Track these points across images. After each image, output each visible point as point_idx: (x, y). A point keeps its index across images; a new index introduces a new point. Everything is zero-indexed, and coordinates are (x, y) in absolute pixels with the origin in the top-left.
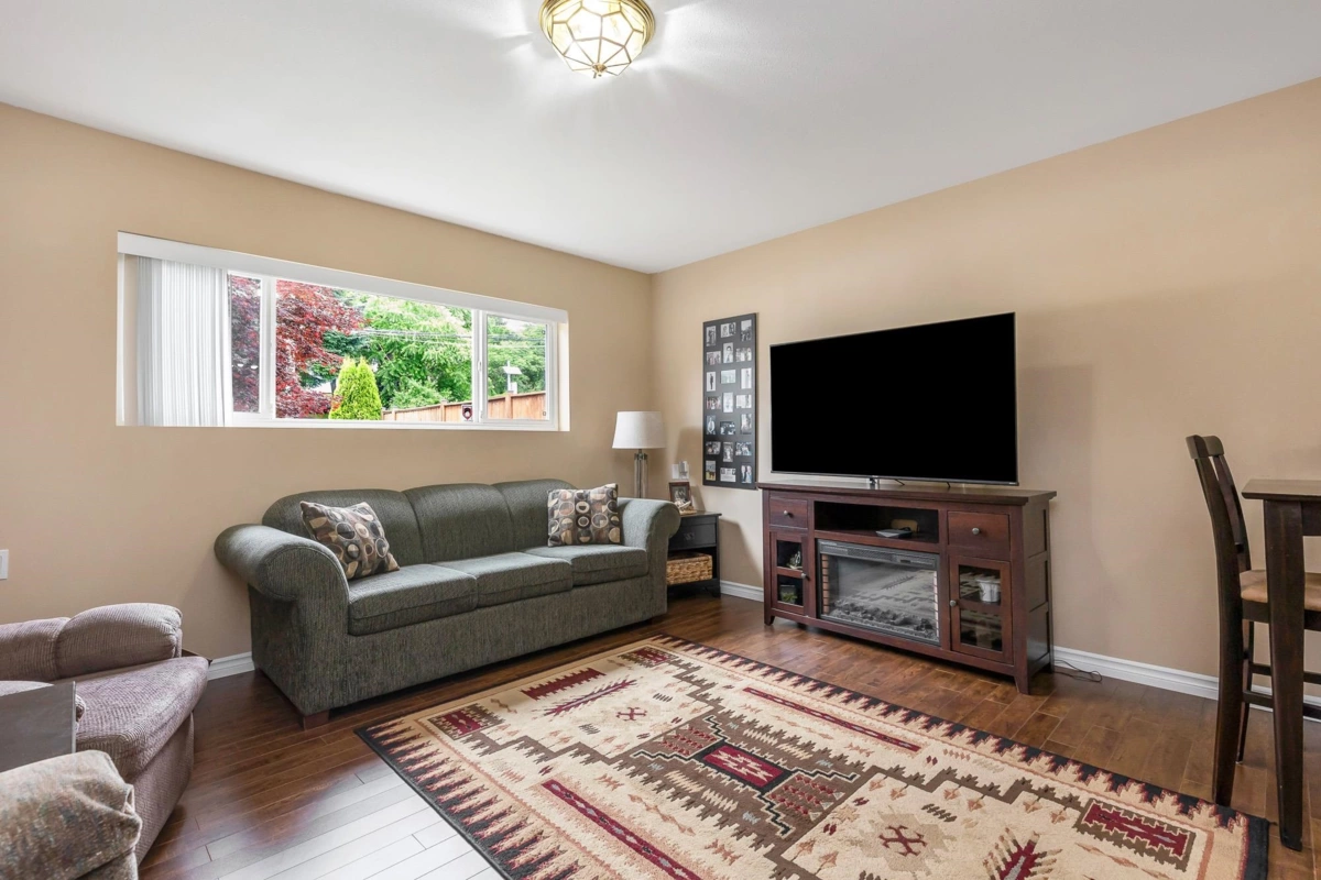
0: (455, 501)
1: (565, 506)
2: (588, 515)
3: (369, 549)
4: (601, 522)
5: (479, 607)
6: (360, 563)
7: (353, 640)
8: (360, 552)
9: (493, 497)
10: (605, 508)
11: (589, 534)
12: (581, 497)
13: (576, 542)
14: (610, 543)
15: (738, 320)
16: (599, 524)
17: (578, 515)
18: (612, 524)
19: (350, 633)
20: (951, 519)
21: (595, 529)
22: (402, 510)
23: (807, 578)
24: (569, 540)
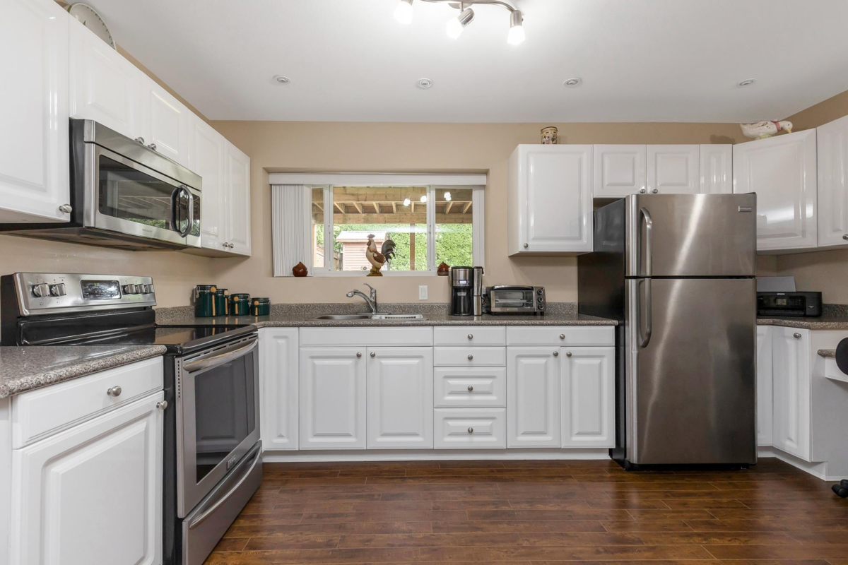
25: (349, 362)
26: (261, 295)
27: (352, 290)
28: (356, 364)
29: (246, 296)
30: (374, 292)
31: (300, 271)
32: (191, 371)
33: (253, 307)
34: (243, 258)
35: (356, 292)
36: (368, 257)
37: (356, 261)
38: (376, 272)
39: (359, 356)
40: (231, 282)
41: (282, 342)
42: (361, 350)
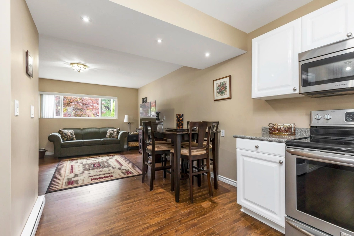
0: (89, 130)
1: (109, 132)
2: (113, 134)
3: (69, 137)
5: (83, 146)
6: (67, 138)
7: (62, 148)
8: (67, 137)
9: (97, 130)
10: (116, 132)
11: (112, 137)
12: (112, 130)
13: (110, 138)
14: (116, 138)
15: (145, 98)
17: (111, 133)
18: (116, 135)
19: (61, 147)
22: (78, 131)
24: (109, 137)
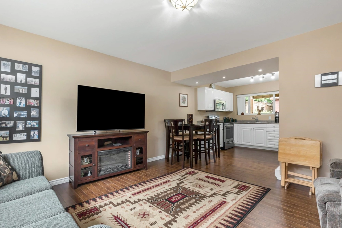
4: (6, 170)
16: (5, 173)
20: (135, 138)
21: (5, 176)
23: (95, 165)
25: (250, 130)
26: (235, 119)
27: (252, 117)
28: (251, 130)
29: (232, 119)
30: (257, 118)
31: (243, 114)
32: (226, 126)
33: (234, 121)
34: (232, 112)
35: (253, 118)
36: (257, 111)
37: (255, 112)
38: (259, 114)
39: (251, 129)
40: (230, 116)
41: (238, 126)
42: (252, 128)
